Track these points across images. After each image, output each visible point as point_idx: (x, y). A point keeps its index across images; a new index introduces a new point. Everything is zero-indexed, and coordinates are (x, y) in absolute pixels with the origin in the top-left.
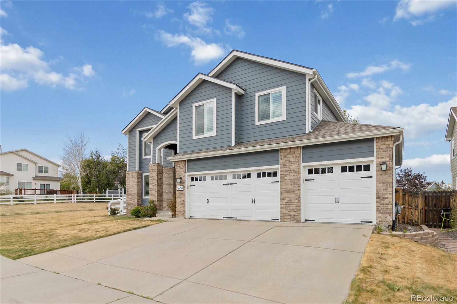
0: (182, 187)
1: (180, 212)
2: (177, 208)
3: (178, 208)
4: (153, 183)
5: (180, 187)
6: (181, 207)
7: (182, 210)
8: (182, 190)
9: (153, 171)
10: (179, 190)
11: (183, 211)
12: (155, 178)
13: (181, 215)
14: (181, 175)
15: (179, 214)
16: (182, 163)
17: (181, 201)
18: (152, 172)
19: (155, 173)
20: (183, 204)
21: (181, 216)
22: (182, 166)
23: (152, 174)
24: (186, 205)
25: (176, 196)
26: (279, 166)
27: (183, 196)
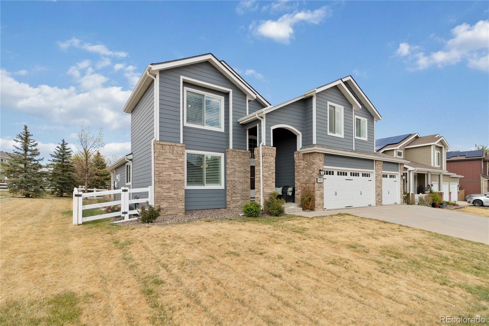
0: (322, 180)
1: (319, 204)
4: (270, 171)
5: (320, 179)
6: (320, 200)
8: (322, 182)
9: (270, 155)
11: (322, 203)
12: (273, 165)
14: (320, 167)
15: (319, 207)
16: (322, 155)
17: (321, 193)
18: (268, 157)
19: (273, 159)
20: (322, 197)
21: (320, 209)
22: (322, 158)
23: (269, 158)
24: (324, 198)
25: (316, 188)
26: (374, 171)
27: (322, 188)
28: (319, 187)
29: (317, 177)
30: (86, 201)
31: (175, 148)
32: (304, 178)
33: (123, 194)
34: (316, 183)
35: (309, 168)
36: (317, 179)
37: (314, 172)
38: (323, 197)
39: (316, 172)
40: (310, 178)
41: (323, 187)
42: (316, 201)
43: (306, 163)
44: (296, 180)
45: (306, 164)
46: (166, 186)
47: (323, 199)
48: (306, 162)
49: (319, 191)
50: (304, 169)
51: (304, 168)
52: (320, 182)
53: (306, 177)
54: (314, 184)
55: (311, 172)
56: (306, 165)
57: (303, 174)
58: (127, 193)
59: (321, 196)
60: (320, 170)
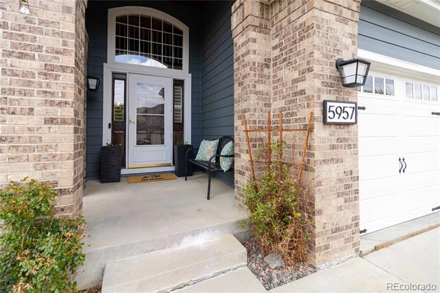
0: (350, 111)
1: (337, 230)
2: (320, 212)
3: (325, 212)
5: (342, 105)
6: (340, 208)
7: (345, 218)
8: (348, 120)
10: (336, 120)
11: (350, 222)
13: (342, 244)
14: (339, 47)
15: (334, 244)
17: (342, 176)
20: (349, 190)
21: (343, 251)
24: (361, 195)
25: (316, 153)
27: (348, 151)
28: (333, 147)
29: (324, 97)
32: (269, 105)
34: (318, 126)
35: (285, 60)
36: (325, 103)
37: (310, 70)
38: (357, 192)
39: (317, 69)
40: (291, 101)
41: (355, 146)
42: (317, 218)
43: (276, 41)
44: (236, 117)
45: (275, 48)
47: (356, 199)
48: (276, 36)
49: (333, 166)
50: (266, 71)
51: (268, 66)
52: (341, 120)
53: (275, 100)
54: (310, 129)
55: (296, 75)
56: (277, 52)
57: (260, 87)
59: (348, 186)
60: (340, 65)
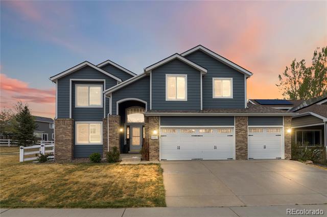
1: (154, 156)
3: (151, 153)
4: (114, 132)
6: (155, 153)
8: (156, 139)
9: (114, 121)
10: (153, 139)
11: (157, 155)
12: (117, 128)
13: (155, 159)
14: (155, 127)
16: (157, 118)
19: (117, 123)
22: (157, 120)
26: (234, 127)
28: (154, 143)
30: (25, 151)
31: (66, 122)
33: (41, 147)
34: (150, 139)
36: (151, 136)
38: (159, 151)
41: (159, 143)
46: (60, 143)
49: (154, 146)
58: (44, 147)
59: (157, 150)
